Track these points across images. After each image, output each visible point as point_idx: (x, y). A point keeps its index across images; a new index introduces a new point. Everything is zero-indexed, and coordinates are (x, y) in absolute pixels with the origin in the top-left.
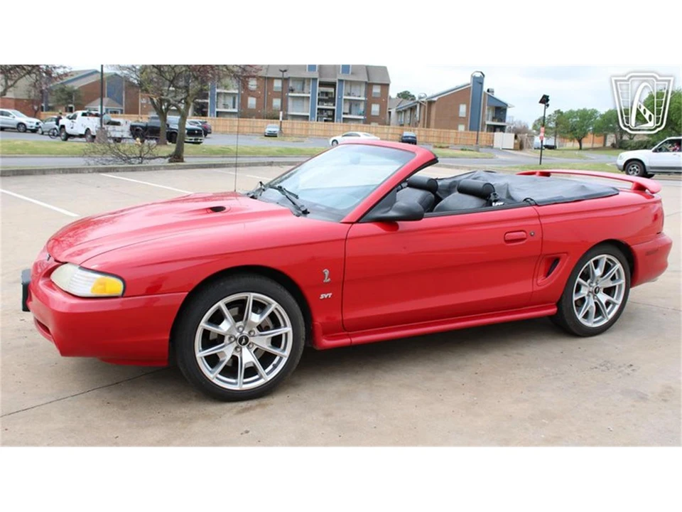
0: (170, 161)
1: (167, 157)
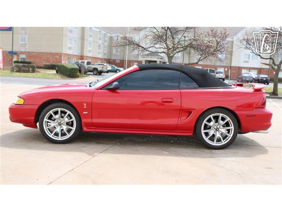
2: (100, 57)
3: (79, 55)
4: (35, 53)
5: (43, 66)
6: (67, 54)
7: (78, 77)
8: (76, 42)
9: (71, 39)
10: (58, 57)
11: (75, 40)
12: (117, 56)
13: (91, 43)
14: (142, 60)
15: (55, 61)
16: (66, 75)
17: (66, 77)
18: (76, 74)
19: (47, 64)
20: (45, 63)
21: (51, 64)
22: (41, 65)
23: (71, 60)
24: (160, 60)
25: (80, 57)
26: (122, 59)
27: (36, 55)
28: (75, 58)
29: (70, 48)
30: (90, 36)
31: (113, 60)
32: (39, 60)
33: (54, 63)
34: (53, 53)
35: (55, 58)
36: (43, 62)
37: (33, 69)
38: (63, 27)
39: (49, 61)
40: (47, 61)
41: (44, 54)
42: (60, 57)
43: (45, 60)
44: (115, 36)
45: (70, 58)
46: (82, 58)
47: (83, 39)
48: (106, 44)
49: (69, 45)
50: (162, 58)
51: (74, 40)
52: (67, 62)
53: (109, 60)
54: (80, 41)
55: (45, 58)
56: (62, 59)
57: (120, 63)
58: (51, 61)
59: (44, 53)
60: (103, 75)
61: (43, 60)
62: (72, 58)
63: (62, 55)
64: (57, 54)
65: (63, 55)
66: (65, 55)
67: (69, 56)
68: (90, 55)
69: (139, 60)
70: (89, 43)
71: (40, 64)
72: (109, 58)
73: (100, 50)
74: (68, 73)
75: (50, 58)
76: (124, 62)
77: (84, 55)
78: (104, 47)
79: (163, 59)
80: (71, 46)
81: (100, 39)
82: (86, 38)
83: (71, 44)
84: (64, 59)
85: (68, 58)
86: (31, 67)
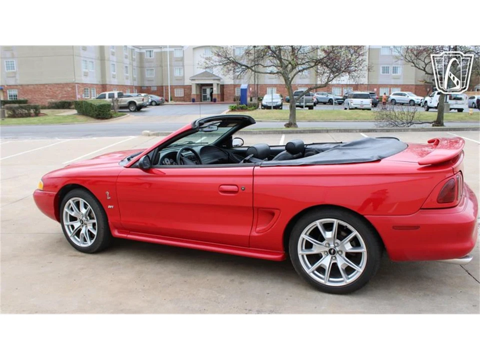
0: (433, 126)
1: (433, 122)
2: (129, 84)
3: (98, 83)
4: (32, 86)
5: (47, 105)
6: (83, 84)
7: (111, 117)
8: (93, 64)
9: (86, 61)
10: (69, 89)
11: (92, 62)
12: (153, 81)
13: (114, 65)
14: (191, 84)
15: (65, 96)
16: (92, 117)
17: (93, 119)
18: (108, 113)
19: (53, 101)
20: (49, 100)
21: (60, 101)
22: (43, 104)
23: (89, 93)
24: (217, 82)
25: (101, 87)
26: (160, 85)
27: (34, 88)
28: (94, 89)
29: (86, 75)
30: (112, 55)
31: (147, 87)
32: (40, 97)
33: (64, 100)
34: (61, 84)
35: (65, 91)
36: (47, 99)
37: (36, 110)
38: (73, 46)
39: (56, 97)
40: (52, 97)
41: (47, 86)
42: (74, 89)
43: (49, 96)
44: (146, 51)
45: (87, 89)
46: (104, 87)
47: (102, 59)
48: (135, 64)
49: (85, 70)
50: (219, 80)
51: (90, 62)
52: (83, 95)
53: (141, 87)
54: (99, 62)
55: (49, 92)
56: (76, 93)
57: (157, 90)
58: (60, 97)
59: (47, 84)
60: (144, 111)
61: (47, 96)
62: (90, 89)
63: (75, 87)
64: (67, 85)
65: (76, 85)
66: (80, 85)
67: (86, 87)
68: (115, 82)
69: (186, 84)
70: (112, 64)
71: (43, 102)
72: (140, 85)
73: (127, 73)
74: (96, 112)
75: (57, 92)
76: (163, 89)
77: (108, 83)
78: (133, 69)
79: (221, 80)
80: (87, 70)
81: (126, 57)
82: (106, 56)
83: (86, 69)
84: (78, 92)
85: (85, 89)
86: (32, 108)
